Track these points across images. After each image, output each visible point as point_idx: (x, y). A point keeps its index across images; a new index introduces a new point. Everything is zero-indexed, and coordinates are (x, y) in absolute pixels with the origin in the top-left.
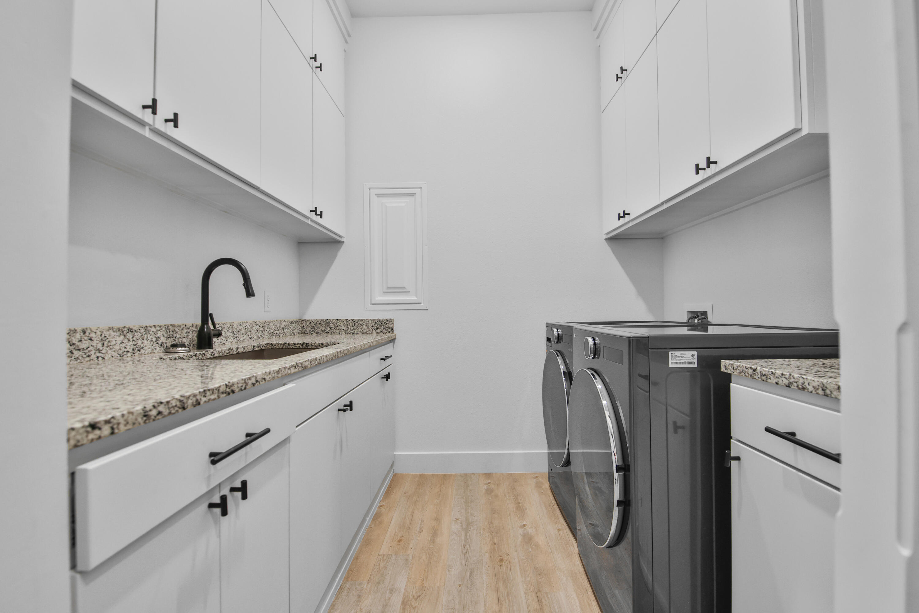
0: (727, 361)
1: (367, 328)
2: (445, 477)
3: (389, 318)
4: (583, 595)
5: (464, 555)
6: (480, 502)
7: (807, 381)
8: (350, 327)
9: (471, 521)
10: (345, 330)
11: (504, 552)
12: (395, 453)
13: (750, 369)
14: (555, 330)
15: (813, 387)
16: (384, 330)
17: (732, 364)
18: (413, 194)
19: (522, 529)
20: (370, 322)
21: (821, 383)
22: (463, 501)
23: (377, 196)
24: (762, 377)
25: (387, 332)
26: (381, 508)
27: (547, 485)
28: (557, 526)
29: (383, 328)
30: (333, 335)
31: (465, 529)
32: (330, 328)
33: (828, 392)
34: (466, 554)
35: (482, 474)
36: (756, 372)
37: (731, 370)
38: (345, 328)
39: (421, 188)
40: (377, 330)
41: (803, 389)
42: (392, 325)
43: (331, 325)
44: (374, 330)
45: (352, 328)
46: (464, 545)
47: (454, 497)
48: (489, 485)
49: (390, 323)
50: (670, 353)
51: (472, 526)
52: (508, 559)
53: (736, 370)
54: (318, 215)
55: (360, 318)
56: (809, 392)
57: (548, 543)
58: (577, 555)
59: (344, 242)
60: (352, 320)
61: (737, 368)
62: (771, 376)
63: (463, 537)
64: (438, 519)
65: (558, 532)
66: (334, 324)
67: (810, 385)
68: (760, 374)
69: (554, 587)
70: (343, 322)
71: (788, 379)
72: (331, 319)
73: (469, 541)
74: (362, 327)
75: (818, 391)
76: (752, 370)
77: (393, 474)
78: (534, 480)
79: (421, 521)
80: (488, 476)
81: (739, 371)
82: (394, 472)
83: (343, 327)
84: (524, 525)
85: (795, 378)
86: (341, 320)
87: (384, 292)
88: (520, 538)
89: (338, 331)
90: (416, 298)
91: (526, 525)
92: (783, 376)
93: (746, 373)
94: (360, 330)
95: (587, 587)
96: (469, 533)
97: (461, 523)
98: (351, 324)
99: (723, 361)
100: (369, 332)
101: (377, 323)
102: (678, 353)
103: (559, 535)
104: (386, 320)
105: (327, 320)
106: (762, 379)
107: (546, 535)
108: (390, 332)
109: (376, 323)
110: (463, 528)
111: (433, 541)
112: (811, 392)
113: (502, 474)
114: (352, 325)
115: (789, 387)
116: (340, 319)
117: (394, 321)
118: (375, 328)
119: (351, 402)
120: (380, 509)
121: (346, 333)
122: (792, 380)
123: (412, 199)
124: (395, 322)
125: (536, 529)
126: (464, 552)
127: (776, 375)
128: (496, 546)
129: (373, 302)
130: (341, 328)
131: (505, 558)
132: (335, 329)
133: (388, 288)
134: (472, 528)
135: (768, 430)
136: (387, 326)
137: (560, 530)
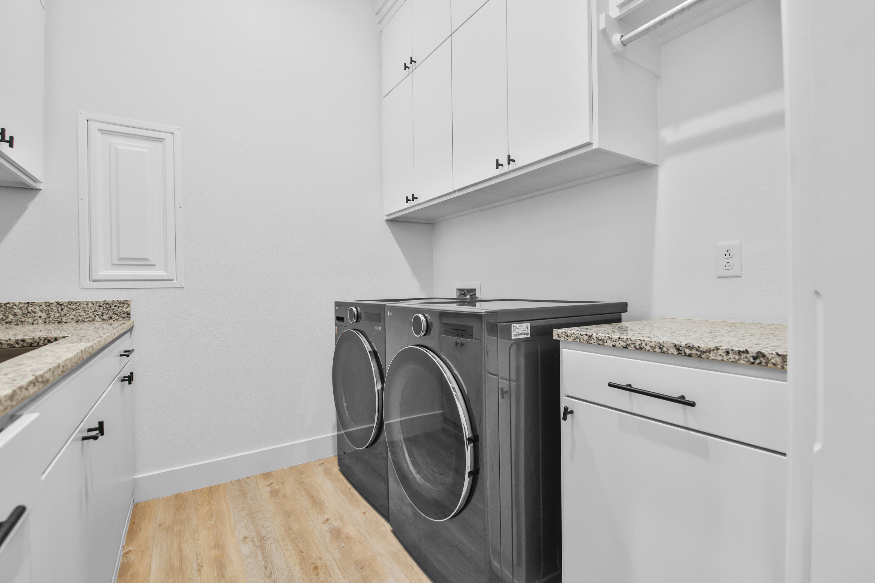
0: (559, 330)
1: (84, 314)
2: (211, 490)
3: (122, 299)
4: (411, 572)
5: (269, 579)
6: (267, 509)
7: (644, 342)
8: (53, 313)
9: (263, 534)
10: (44, 318)
11: (315, 557)
12: (135, 477)
13: (585, 336)
14: (354, 309)
15: (651, 346)
16: (115, 316)
17: (565, 333)
18: (161, 140)
19: (327, 525)
20: (90, 305)
21: (658, 343)
22: (246, 513)
23: (102, 133)
24: (598, 341)
25: (120, 318)
26: (127, 555)
27: (336, 469)
28: (361, 509)
29: (113, 313)
30: (19, 326)
31: (259, 546)
32: (15, 315)
33: (665, 349)
34: (271, 576)
35: (259, 475)
36: (592, 338)
37: (564, 337)
38: (44, 315)
39: (173, 133)
40: (102, 316)
41: (641, 348)
42: (129, 308)
43: (15, 311)
44: (97, 316)
45: (57, 315)
46: (264, 567)
47: (232, 512)
48: (271, 485)
49: (125, 307)
50: (512, 325)
51: (267, 541)
52: (323, 564)
53: (570, 338)
54: (7, 141)
55: (71, 301)
56: (646, 351)
57: (359, 531)
58: (391, 533)
59: (40, 190)
60: (58, 303)
61: (571, 335)
62: (607, 340)
63: (260, 557)
64: (219, 545)
65: (364, 515)
66: (22, 310)
67: (647, 345)
68: (597, 339)
69: (380, 576)
70: (39, 306)
71: (625, 341)
72: (17, 302)
73: (269, 559)
74: (76, 313)
75: (655, 350)
76: (588, 337)
77: (133, 504)
78: (321, 468)
79: (195, 555)
80: (267, 475)
81: (573, 338)
82: (133, 502)
83: (40, 313)
84: (327, 520)
85: (632, 340)
86: (35, 304)
87: (113, 265)
88: (328, 535)
89: (30, 320)
90: (165, 274)
91: (329, 518)
92: (621, 340)
93: (581, 339)
94: (72, 317)
95: (411, 563)
96: (266, 550)
97: (252, 541)
98: (55, 309)
99: (555, 330)
100: (89, 319)
101: (102, 307)
102: (517, 325)
103: (366, 518)
104: (118, 302)
105: (9, 303)
106: (598, 343)
107: (353, 523)
108: (124, 318)
109: (100, 306)
110: (256, 546)
111: (221, 576)
112: (649, 351)
113: (283, 469)
114: (58, 310)
115: (626, 348)
116: (34, 302)
117: (130, 304)
118: (100, 313)
119: (101, 424)
120: (127, 557)
121: (45, 322)
122: (629, 342)
123: (159, 145)
124: (132, 305)
125: (341, 520)
126: (268, 574)
127: (613, 339)
128: (304, 554)
129: (94, 278)
130: (35, 315)
131: (319, 564)
132: (23, 316)
133: (121, 259)
134: (268, 543)
135: (610, 385)
136: (119, 310)
137: (365, 513)
